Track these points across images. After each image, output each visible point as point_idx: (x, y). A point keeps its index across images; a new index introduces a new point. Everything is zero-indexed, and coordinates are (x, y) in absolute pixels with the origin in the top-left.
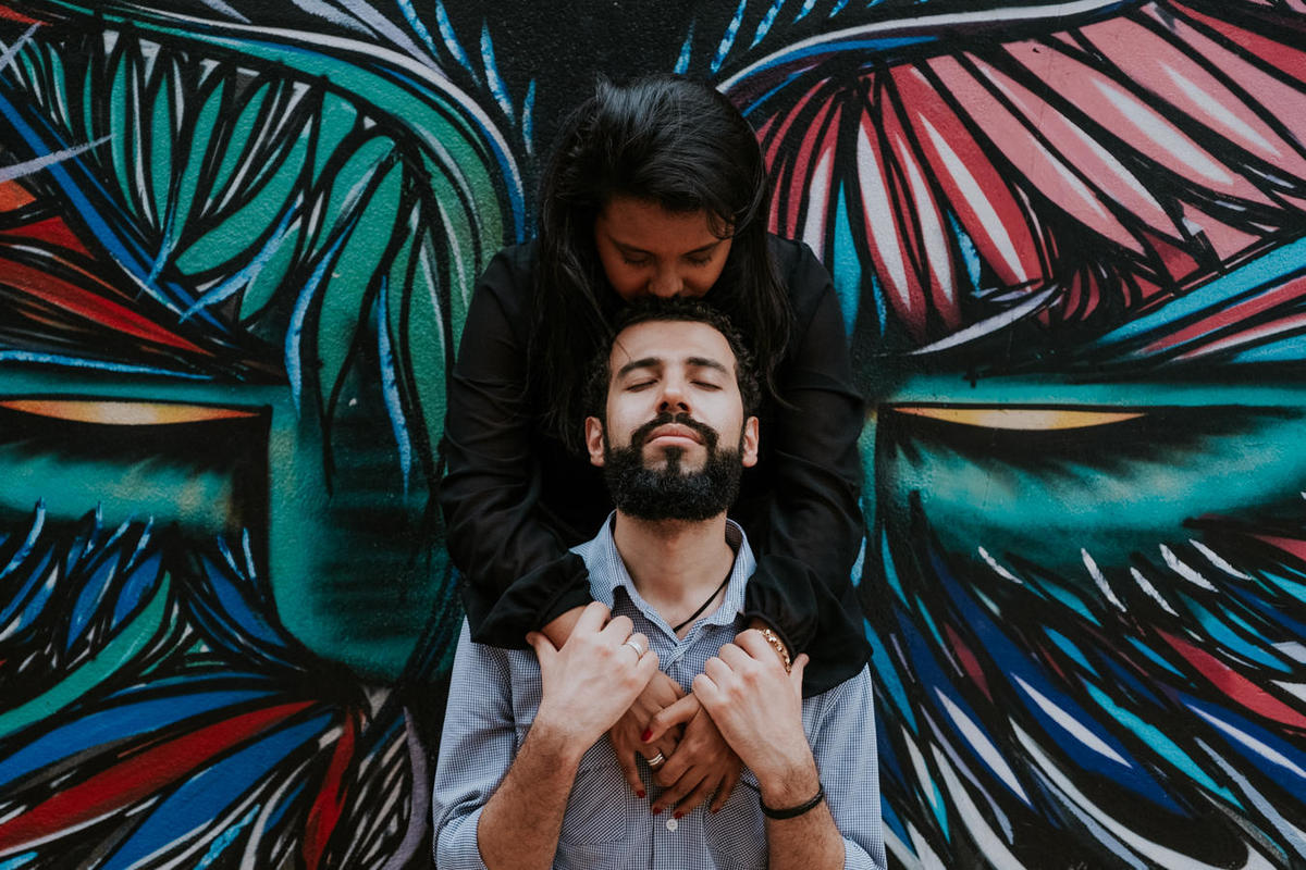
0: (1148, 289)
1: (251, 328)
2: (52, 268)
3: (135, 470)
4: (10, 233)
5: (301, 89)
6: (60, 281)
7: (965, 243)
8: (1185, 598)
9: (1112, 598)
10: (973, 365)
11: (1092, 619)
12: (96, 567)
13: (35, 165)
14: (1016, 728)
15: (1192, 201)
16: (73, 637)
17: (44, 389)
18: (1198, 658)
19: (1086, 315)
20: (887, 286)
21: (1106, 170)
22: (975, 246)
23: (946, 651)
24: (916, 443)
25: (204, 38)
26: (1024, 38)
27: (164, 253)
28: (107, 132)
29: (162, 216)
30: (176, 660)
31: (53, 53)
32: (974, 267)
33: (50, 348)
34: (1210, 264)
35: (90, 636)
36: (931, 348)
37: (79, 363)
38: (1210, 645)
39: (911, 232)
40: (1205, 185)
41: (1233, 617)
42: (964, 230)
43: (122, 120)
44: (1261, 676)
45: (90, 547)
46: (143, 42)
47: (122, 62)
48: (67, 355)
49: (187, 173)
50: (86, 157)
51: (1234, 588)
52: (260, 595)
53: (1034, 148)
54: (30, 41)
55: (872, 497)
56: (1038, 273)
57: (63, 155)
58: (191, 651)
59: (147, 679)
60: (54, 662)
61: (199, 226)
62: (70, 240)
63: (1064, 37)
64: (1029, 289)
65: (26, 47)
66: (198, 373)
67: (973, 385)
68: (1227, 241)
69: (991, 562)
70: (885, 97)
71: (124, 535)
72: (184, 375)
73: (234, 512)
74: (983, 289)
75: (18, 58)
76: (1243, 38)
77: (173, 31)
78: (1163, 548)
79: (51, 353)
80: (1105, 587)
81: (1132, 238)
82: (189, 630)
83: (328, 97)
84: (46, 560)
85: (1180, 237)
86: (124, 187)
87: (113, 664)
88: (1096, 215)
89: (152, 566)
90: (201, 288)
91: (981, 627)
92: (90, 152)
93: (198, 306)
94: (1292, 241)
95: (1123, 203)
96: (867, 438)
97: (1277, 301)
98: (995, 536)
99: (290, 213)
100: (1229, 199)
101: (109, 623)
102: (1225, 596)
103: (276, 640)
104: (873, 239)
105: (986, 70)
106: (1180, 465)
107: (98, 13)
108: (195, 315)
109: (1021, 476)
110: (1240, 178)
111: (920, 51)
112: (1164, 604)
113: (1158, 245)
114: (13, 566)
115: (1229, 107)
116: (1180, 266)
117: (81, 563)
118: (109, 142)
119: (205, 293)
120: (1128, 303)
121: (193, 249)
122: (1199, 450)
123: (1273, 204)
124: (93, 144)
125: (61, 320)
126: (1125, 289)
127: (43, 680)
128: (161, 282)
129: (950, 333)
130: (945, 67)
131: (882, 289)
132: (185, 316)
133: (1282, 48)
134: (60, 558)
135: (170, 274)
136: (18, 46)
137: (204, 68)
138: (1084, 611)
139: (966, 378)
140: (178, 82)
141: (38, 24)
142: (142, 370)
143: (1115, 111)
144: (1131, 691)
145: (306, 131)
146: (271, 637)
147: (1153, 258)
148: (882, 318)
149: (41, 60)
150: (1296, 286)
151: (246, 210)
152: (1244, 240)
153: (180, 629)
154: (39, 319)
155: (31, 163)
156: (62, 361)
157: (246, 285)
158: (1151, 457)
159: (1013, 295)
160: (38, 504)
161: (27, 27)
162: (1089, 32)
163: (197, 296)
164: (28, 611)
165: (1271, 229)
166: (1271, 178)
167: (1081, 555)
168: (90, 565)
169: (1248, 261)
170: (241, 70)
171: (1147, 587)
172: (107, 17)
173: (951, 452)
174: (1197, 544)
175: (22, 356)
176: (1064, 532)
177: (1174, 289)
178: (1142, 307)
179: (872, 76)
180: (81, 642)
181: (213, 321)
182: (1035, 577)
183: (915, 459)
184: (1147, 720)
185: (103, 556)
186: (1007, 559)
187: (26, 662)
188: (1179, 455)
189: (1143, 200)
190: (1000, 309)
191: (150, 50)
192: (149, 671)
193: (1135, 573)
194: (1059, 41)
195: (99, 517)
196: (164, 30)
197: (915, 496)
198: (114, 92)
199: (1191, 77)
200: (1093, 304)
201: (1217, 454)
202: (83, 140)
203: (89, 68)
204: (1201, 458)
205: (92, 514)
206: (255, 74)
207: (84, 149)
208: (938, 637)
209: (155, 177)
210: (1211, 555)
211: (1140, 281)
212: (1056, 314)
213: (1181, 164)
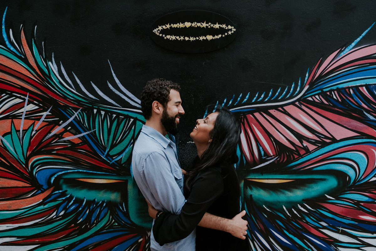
0: (296, 156)
1: (123, 165)
2: (85, 154)
3: (102, 191)
4: (78, 147)
5: (132, 120)
6: (87, 156)
7: (261, 148)
8: (302, 214)
9: (288, 214)
10: (262, 171)
11: (285, 218)
12: (96, 209)
13: (82, 135)
14: (270, 238)
15: (305, 140)
16: (92, 222)
17: (85, 177)
18: (305, 225)
19: (284, 161)
20: (246, 156)
21: (288, 134)
22: (263, 149)
23: (257, 224)
24: (251, 186)
25: (113, 110)
26: (272, 109)
27: (107, 151)
28: (95, 128)
29: (106, 144)
30: (111, 226)
31: (84, 114)
32: (263, 153)
33: (86, 169)
34: (308, 152)
35: (95, 222)
36: (254, 168)
37: (91, 172)
38: (307, 222)
39: (250, 146)
40: (307, 137)
41: (311, 217)
42: (261, 146)
43: (98, 126)
44: (317, 228)
45: (95, 206)
46: (101, 111)
47: (98, 115)
48: (89, 170)
49: (110, 136)
50: (91, 133)
51: (312, 212)
52: (127, 214)
53: (274, 130)
54: (80, 111)
55: (243, 196)
56: (275, 154)
57: (87, 133)
58: (114, 224)
59: (106, 230)
60: (89, 227)
61: (113, 146)
62: (89, 149)
63: (280, 109)
64: (273, 157)
65: (79, 112)
66: (114, 174)
67: (262, 175)
68: (311, 147)
69: (266, 208)
70: (245, 120)
71: (101, 203)
72: (111, 174)
73: (121, 200)
74: (264, 157)
75: (78, 115)
76: (315, 109)
77: (107, 109)
78: (298, 205)
79: (86, 170)
80: (287, 212)
81: (293, 147)
82: (113, 221)
83: (137, 121)
84: (86, 208)
85: (302, 147)
86: (99, 139)
87: (100, 227)
88: (286, 142)
89: (106, 209)
90: (114, 158)
91: (264, 220)
92: (92, 132)
93: (113, 161)
94: (324, 147)
95: (291, 140)
96: (242, 184)
97: (321, 159)
98: (267, 203)
99: (130, 144)
100: (312, 139)
101: (98, 220)
102: (310, 213)
103: (130, 223)
104: (243, 148)
105: (265, 115)
106: (302, 189)
107: (93, 106)
108: (113, 163)
109: (271, 192)
110: (314, 135)
111: (252, 111)
112: (298, 215)
113: (298, 148)
114: (80, 209)
115: (312, 122)
116: (302, 152)
117: (93, 208)
118: (95, 130)
119: (115, 159)
120: (292, 159)
121: (112, 150)
122: (305, 187)
123: (320, 140)
124: (92, 131)
125: (88, 164)
126: (292, 157)
127: (87, 230)
128: (106, 157)
129: (258, 165)
130: (257, 115)
131: (245, 157)
132: (111, 163)
133: (323, 111)
134: (89, 208)
135: (108, 155)
136: (78, 112)
137: (113, 116)
138: (283, 217)
139: (261, 174)
140: (108, 119)
141: (81, 108)
142: (103, 173)
143: (290, 123)
144: (292, 231)
145: (133, 128)
146: (129, 222)
147: (297, 151)
148: (245, 162)
149: (82, 115)
150: (324, 156)
151: (122, 143)
152: (315, 147)
153: (112, 221)
154: (83, 164)
155: (81, 134)
156: (88, 171)
157: (122, 157)
158: (296, 188)
159: (270, 158)
160: (84, 198)
161: (79, 109)
162: (285, 108)
163: (113, 159)
164: (83, 217)
165: (320, 145)
166: (320, 135)
167: (283, 206)
168: (95, 209)
169: (315, 151)
170: (120, 116)
171: (295, 212)
172: (94, 107)
173: (258, 187)
174: (305, 204)
175: (80, 171)
176: (279, 202)
177: (301, 156)
178: (295, 160)
179: (243, 116)
180: (94, 223)
181: (116, 164)
182: (274, 210)
183: (251, 189)
184: (295, 236)
185: (97, 207)
186: (268, 207)
187: (84, 227)
188: (302, 188)
189: (295, 140)
190: (268, 161)
191: (103, 113)
192: (106, 228)
193: (293, 209)
194: (279, 110)
195: (96, 200)
196: (105, 109)
197: (251, 196)
198: (96, 121)
199: (305, 116)
200: (285, 160)
201: (309, 187)
202: (91, 130)
203: (91, 116)
204: (306, 188)
205: (95, 199)
206: (123, 117)
207: (91, 132)
208: (255, 222)
209: (104, 137)
210: (307, 206)
211: (294, 155)
212: (278, 161)
213: (303, 133)
